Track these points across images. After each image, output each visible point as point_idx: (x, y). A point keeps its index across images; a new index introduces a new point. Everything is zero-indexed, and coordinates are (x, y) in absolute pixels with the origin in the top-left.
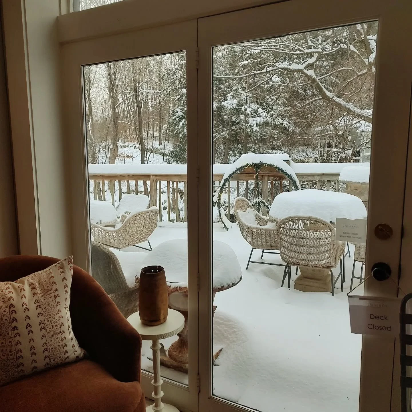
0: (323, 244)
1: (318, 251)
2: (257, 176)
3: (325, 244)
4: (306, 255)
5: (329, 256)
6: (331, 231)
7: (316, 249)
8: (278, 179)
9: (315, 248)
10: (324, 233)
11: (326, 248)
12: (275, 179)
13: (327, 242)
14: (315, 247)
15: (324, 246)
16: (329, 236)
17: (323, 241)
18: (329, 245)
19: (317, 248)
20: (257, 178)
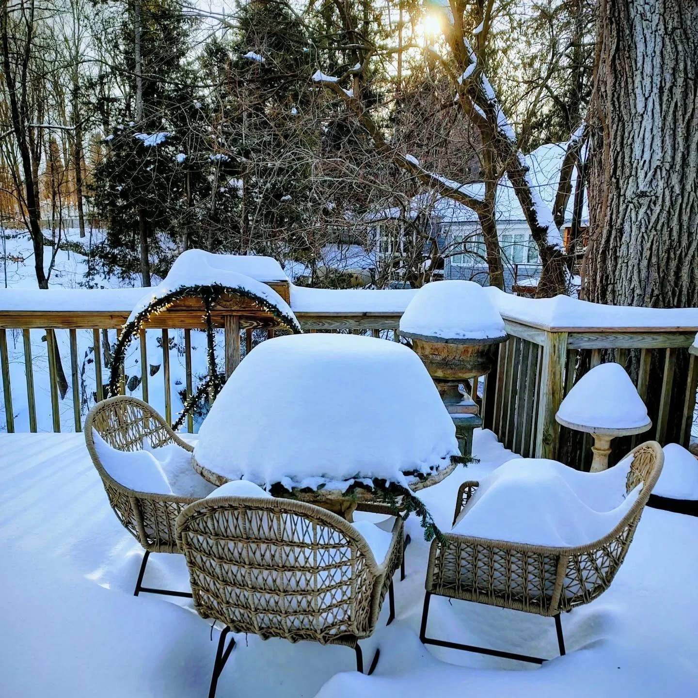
0: (327, 583)
1: (313, 604)
2: (209, 316)
3: (333, 583)
4: (276, 617)
5: (346, 616)
6: (348, 542)
7: (304, 599)
8: (261, 324)
9: (301, 597)
10: (328, 551)
11: (339, 597)
12: (255, 324)
13: (338, 578)
14: (301, 594)
15: (329, 588)
16: (344, 559)
17: (324, 574)
18: (346, 587)
19: (309, 598)
20: (209, 321)
